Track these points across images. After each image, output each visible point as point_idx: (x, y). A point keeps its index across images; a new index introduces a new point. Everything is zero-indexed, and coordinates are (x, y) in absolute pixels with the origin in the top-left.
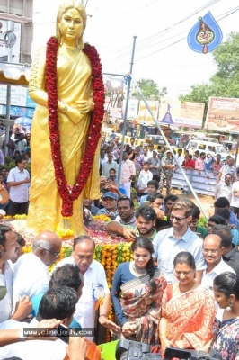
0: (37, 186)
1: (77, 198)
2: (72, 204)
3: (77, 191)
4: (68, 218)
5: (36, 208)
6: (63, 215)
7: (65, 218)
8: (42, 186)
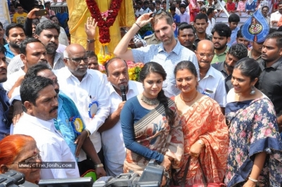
0: (74, 18)
1: (112, 24)
2: (108, 30)
3: (112, 17)
4: (107, 44)
5: (77, 39)
6: (102, 43)
7: (104, 44)
8: (78, 17)
